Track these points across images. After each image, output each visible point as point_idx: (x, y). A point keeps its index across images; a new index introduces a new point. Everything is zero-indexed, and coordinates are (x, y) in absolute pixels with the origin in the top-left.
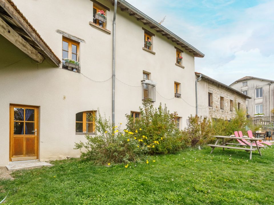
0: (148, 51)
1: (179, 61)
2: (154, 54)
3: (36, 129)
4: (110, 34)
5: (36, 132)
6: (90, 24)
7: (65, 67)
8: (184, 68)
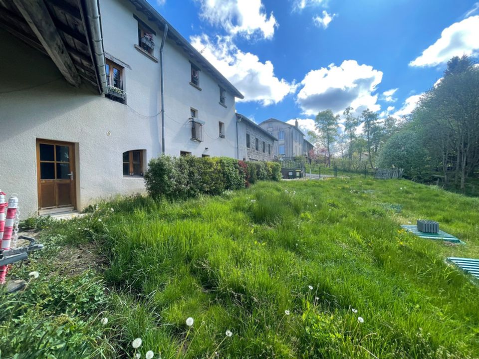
0: (195, 87)
1: (222, 101)
2: (200, 90)
3: (72, 172)
4: (157, 62)
5: (72, 176)
6: (136, 48)
7: (108, 96)
8: (226, 107)
